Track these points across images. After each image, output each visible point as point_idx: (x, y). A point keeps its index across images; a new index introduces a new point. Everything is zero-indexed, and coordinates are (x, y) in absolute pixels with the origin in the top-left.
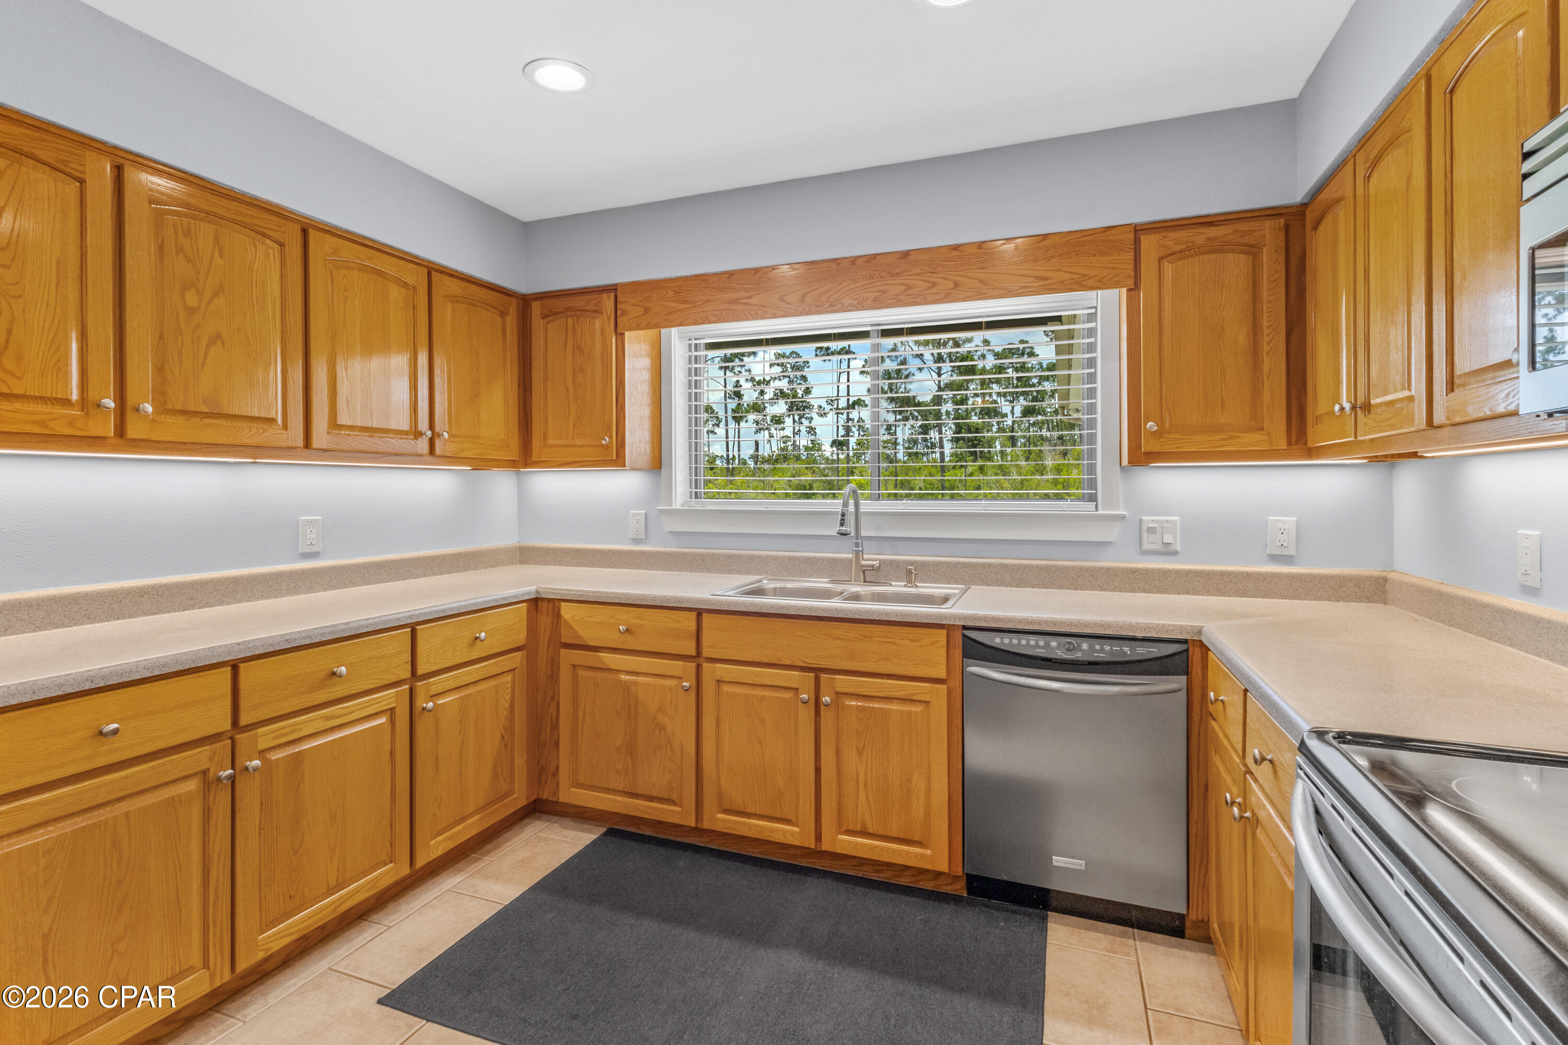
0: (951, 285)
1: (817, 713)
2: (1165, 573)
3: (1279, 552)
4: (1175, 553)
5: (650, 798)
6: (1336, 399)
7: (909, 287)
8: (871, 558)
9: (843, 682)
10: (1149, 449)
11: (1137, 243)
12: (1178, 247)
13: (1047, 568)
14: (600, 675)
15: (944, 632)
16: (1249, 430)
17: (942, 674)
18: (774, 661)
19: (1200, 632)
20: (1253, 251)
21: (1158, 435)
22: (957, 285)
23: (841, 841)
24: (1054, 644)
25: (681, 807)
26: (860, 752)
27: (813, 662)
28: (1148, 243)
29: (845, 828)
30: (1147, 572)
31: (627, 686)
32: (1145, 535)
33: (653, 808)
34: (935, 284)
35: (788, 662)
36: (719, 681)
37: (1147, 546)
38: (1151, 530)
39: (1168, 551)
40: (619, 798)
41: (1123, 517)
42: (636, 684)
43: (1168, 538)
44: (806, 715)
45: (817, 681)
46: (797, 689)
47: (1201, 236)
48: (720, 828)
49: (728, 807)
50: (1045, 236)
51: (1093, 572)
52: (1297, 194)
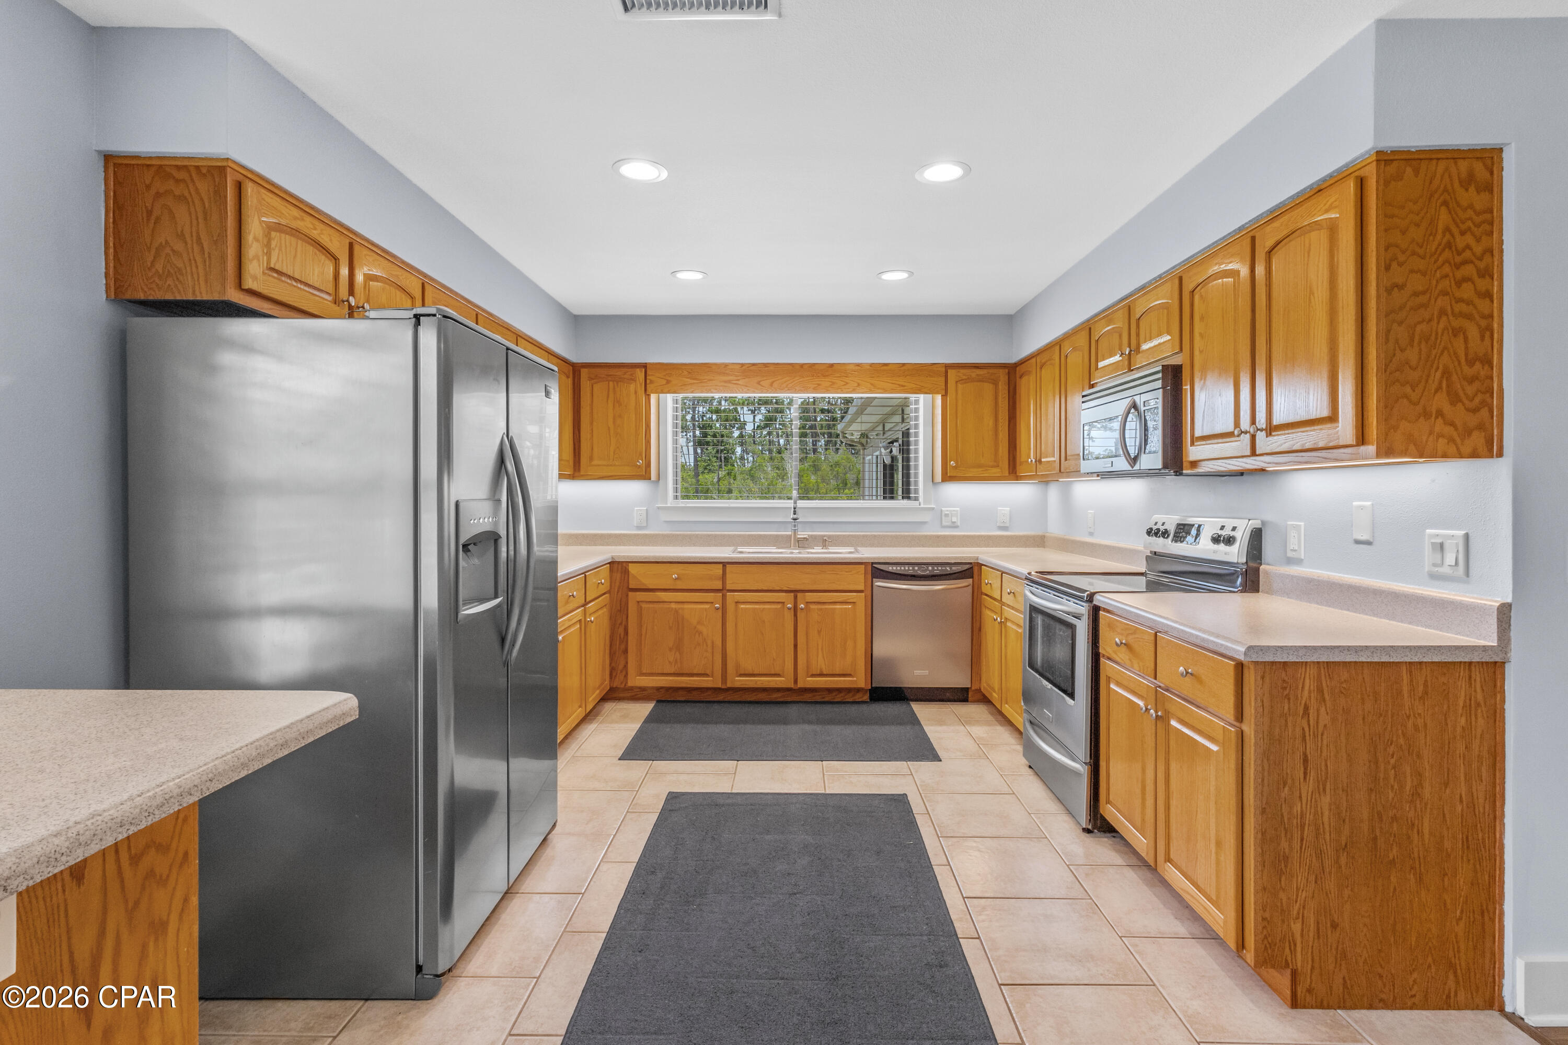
0: (856, 385)
1: (795, 615)
2: (953, 537)
3: (1002, 525)
4: (957, 527)
5: (692, 675)
6: (1029, 457)
7: (833, 383)
8: (802, 534)
9: (810, 597)
10: (952, 475)
11: (946, 372)
12: (964, 377)
13: (896, 537)
14: (661, 605)
15: (863, 566)
16: (992, 467)
17: (862, 587)
18: (771, 589)
19: (977, 559)
20: (995, 383)
21: (955, 468)
22: (859, 385)
23: (808, 681)
24: (916, 568)
25: (712, 677)
26: (819, 632)
27: (793, 587)
28: (952, 373)
29: (811, 673)
30: (945, 537)
31: (676, 611)
32: (943, 518)
33: (694, 680)
34: (847, 383)
35: (778, 588)
36: (736, 602)
37: (944, 523)
38: (947, 515)
39: (954, 526)
40: (671, 678)
41: (933, 509)
42: (683, 609)
43: (954, 519)
44: (789, 616)
45: (796, 597)
46: (784, 603)
47: (975, 373)
48: (737, 685)
49: (743, 672)
50: (904, 364)
51: (919, 537)
52: (1014, 360)
